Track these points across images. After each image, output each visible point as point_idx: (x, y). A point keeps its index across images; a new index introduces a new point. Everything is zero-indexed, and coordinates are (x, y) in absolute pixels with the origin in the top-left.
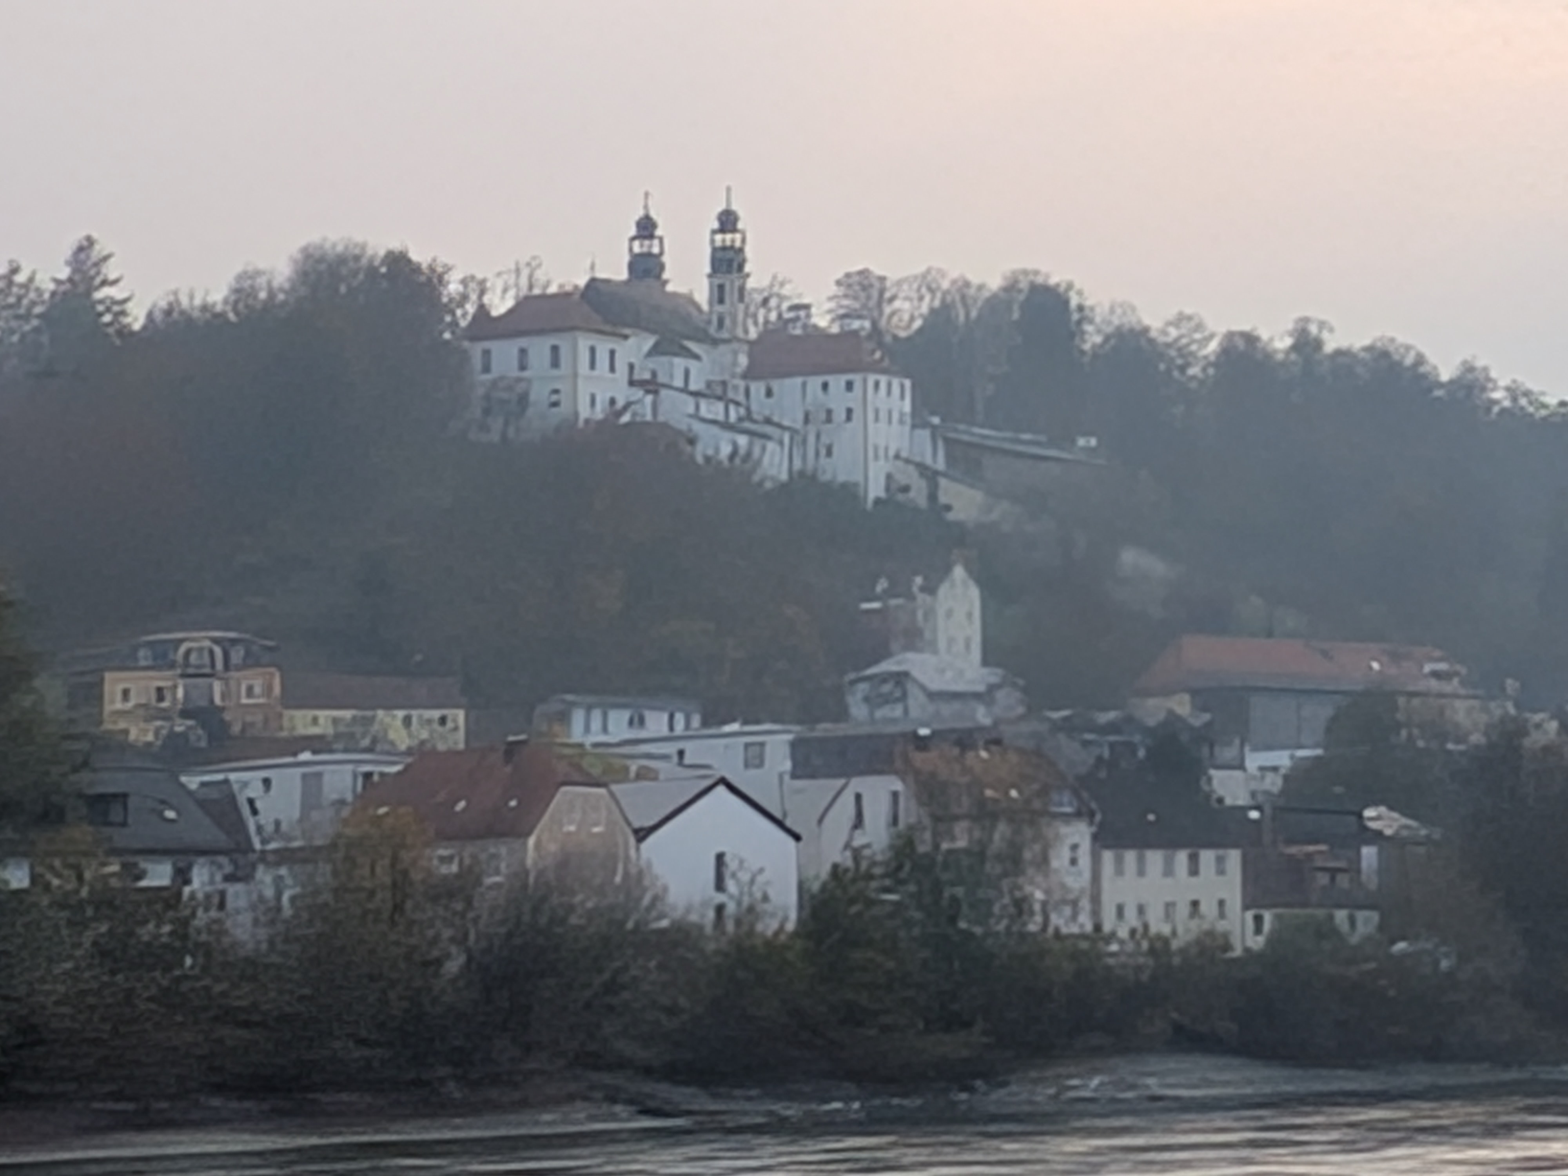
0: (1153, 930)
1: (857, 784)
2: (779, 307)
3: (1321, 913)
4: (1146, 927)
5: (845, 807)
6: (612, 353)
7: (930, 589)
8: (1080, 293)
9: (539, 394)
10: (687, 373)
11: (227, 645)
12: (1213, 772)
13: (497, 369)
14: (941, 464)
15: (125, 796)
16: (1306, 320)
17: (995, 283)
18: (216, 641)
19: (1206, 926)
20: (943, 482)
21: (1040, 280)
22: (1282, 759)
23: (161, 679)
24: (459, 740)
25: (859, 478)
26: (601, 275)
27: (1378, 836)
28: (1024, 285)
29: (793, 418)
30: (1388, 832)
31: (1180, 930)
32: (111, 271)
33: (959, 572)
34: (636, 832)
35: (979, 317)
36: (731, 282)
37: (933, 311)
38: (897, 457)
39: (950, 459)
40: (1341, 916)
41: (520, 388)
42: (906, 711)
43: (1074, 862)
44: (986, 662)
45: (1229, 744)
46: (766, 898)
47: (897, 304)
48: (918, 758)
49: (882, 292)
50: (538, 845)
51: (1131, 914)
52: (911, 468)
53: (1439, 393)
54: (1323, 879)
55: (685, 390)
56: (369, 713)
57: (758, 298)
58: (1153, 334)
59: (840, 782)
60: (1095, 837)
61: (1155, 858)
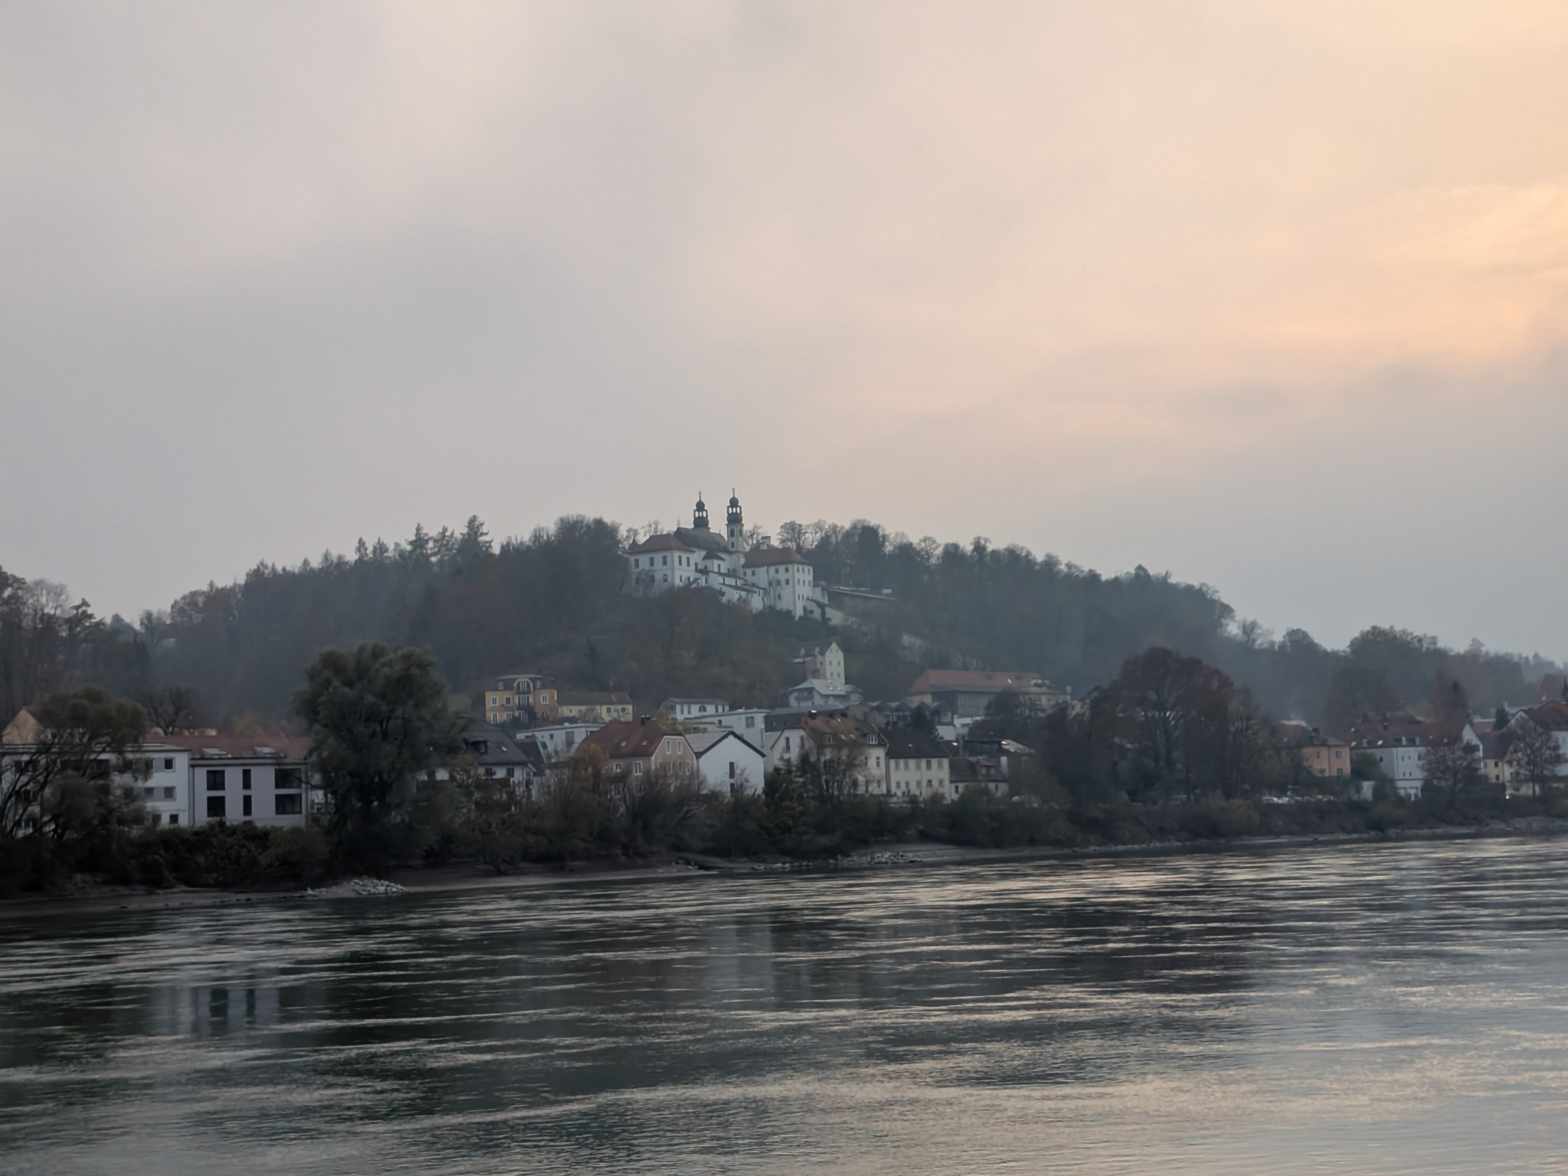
0: (912, 793)
1: (787, 733)
2: (757, 538)
3: (983, 785)
4: (909, 791)
5: (782, 743)
6: (688, 559)
7: (822, 653)
8: (883, 529)
9: (658, 576)
10: (719, 566)
11: (534, 680)
12: (938, 727)
13: (641, 566)
14: (826, 601)
15: (485, 742)
16: (979, 538)
17: (848, 526)
18: (530, 679)
19: (935, 791)
20: (828, 610)
21: (866, 524)
22: (968, 720)
23: (507, 694)
24: (630, 718)
25: (791, 608)
26: (682, 526)
27: (1006, 752)
28: (859, 526)
29: (764, 583)
30: (1012, 750)
31: (924, 794)
32: (484, 529)
33: (834, 646)
34: (696, 753)
35: (842, 540)
36: (736, 529)
37: (822, 538)
38: (808, 599)
39: (830, 599)
40: (992, 786)
41: (650, 574)
42: (813, 703)
43: (878, 764)
44: (847, 682)
45: (946, 715)
46: (747, 780)
47: (807, 535)
48: (812, 723)
49: (800, 531)
50: (656, 758)
51: (903, 786)
52: (814, 604)
53: (1038, 567)
54: (984, 771)
55: (719, 573)
56: (592, 707)
57: (749, 534)
58: (915, 546)
59: (779, 733)
60: (887, 754)
61: (912, 763)
